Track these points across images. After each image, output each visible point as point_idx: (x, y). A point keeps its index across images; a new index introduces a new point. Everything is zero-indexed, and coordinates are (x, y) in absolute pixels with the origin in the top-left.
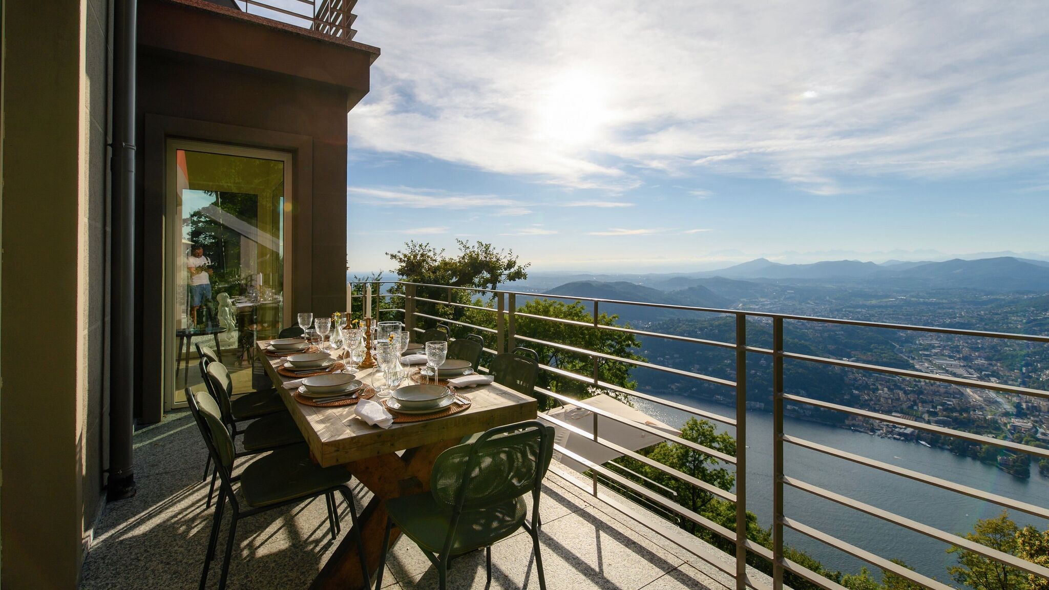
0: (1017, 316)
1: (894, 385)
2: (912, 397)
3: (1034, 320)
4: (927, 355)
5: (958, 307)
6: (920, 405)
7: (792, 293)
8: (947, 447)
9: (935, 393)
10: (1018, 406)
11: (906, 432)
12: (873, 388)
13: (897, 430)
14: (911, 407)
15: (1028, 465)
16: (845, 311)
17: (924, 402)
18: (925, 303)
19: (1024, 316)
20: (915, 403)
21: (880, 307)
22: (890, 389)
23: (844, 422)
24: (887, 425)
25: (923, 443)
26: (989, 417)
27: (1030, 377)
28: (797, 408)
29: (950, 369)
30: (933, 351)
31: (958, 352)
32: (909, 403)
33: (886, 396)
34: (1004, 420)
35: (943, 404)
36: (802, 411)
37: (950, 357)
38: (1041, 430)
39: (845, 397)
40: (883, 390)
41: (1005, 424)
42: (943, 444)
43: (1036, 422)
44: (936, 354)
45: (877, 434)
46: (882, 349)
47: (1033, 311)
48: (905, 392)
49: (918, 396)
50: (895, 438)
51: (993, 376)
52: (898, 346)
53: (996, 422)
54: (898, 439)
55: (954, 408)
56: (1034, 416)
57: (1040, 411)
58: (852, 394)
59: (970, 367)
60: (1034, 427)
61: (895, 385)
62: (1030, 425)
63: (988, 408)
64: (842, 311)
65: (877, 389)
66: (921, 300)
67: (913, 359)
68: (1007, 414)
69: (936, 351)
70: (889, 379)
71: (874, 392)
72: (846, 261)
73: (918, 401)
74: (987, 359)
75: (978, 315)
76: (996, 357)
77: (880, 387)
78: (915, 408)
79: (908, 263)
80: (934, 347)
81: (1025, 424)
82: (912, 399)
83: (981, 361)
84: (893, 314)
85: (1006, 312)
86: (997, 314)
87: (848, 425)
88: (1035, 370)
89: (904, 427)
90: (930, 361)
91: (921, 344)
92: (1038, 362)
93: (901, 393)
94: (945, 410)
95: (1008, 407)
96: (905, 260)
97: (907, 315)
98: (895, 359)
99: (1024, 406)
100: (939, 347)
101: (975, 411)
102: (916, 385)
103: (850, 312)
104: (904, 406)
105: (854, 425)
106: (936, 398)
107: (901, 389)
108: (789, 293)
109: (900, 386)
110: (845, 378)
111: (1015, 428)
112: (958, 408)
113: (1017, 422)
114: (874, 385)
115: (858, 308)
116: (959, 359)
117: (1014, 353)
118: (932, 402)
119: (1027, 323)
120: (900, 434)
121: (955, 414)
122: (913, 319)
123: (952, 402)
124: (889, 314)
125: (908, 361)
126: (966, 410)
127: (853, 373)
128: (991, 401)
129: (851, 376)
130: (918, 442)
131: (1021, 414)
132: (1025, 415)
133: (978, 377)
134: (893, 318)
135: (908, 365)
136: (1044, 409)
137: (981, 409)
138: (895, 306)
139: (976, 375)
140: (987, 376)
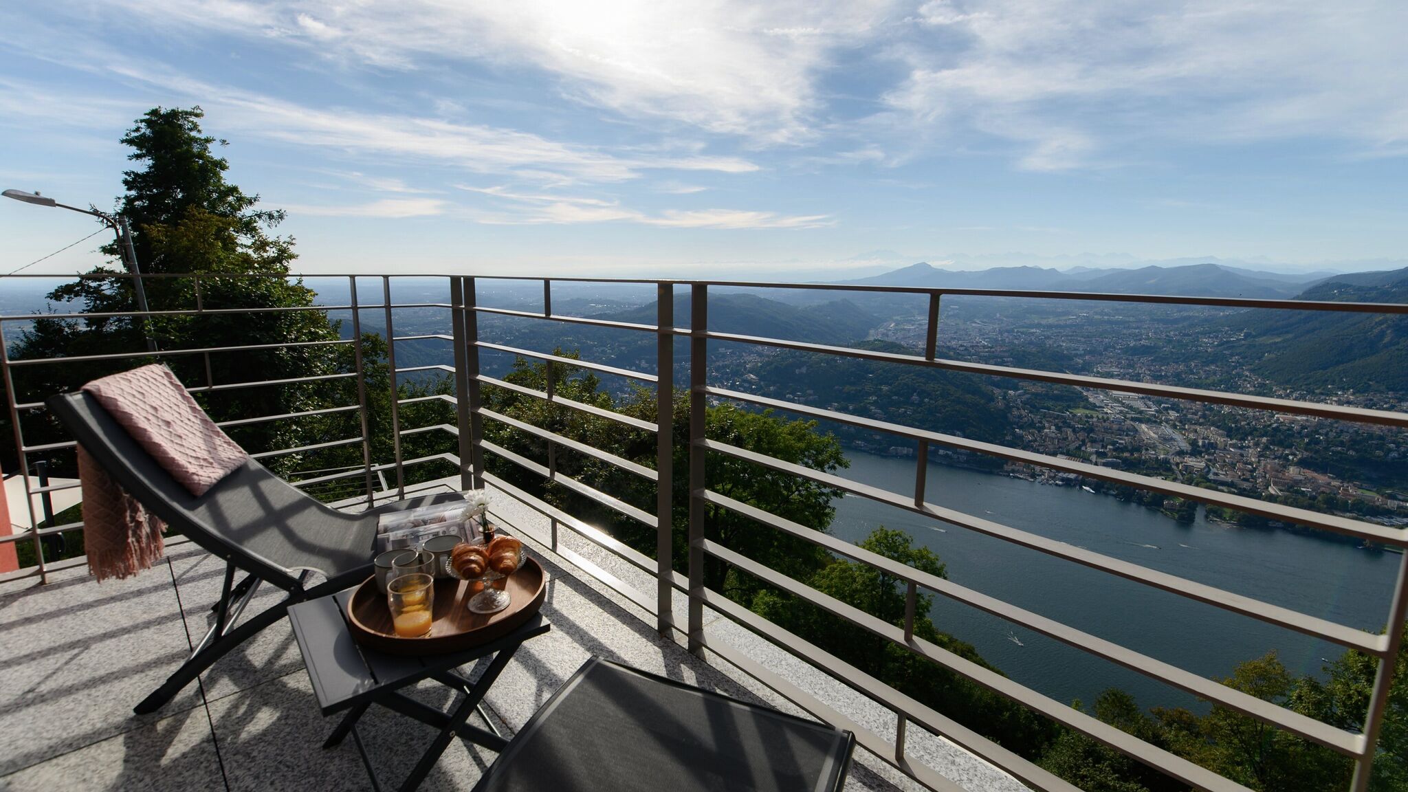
0: (1209, 337)
1: (1063, 422)
2: (1082, 435)
3: (1227, 342)
5: (1146, 326)
6: (1089, 444)
7: (957, 309)
8: (1112, 492)
9: (1107, 430)
10: (1193, 443)
11: (1068, 477)
12: (1039, 427)
13: (1059, 475)
14: (1079, 448)
15: (1195, 509)
17: (1093, 441)
18: (1110, 322)
19: (1217, 337)
20: (1084, 443)
21: (1057, 326)
22: (1058, 428)
23: (1002, 467)
24: (1050, 470)
25: (1087, 488)
26: (1161, 456)
27: (1211, 409)
28: (950, 453)
29: (1127, 402)
32: (1077, 444)
33: (1054, 435)
34: (1177, 459)
35: (1113, 443)
36: (955, 456)
38: (1214, 470)
39: (1007, 438)
40: (1050, 429)
41: (1177, 464)
42: (1108, 489)
43: (1210, 460)
45: (1038, 480)
47: (1228, 331)
48: (1074, 431)
49: (1089, 434)
50: (1057, 485)
51: (1173, 409)
53: (1168, 462)
55: (1126, 447)
56: (1209, 454)
57: (1216, 448)
58: (1014, 434)
60: (1207, 466)
61: (1064, 422)
62: (1203, 464)
63: (1161, 446)
64: (1013, 332)
65: (1044, 427)
66: (1106, 317)
67: (1088, 390)
68: (1181, 453)
70: (1058, 415)
71: (1039, 432)
72: (1025, 267)
73: (1087, 441)
75: (1167, 336)
77: (1047, 425)
78: (1083, 448)
79: (1097, 271)
81: (1197, 463)
82: (1081, 438)
84: (1071, 336)
85: (1198, 333)
86: (1188, 335)
87: (1007, 472)
89: (1067, 471)
93: (1069, 431)
94: (1115, 450)
95: (1185, 446)
96: (1093, 267)
97: (1088, 337)
98: (1066, 391)
99: (1200, 444)
101: (1147, 450)
102: (1087, 422)
103: (1022, 333)
104: (1072, 447)
106: (1108, 437)
107: (1069, 426)
108: (953, 309)
109: (1070, 424)
110: (1009, 415)
111: (1186, 467)
112: (1130, 448)
113: (1190, 461)
114: (1040, 422)
115: (1033, 328)
118: (1102, 441)
119: (1218, 345)
120: (1062, 479)
121: (1126, 454)
122: (1094, 341)
123: (1124, 441)
124: (1067, 336)
125: (1081, 393)
126: (1138, 449)
127: (1018, 409)
128: (1166, 440)
129: (1016, 412)
130: (1081, 488)
131: (1195, 451)
132: (1200, 453)
133: (1156, 411)
134: (1071, 341)
135: (1082, 397)
136: (1220, 445)
137: (1154, 447)
138: (1075, 325)
139: (1154, 408)
140: (1166, 409)
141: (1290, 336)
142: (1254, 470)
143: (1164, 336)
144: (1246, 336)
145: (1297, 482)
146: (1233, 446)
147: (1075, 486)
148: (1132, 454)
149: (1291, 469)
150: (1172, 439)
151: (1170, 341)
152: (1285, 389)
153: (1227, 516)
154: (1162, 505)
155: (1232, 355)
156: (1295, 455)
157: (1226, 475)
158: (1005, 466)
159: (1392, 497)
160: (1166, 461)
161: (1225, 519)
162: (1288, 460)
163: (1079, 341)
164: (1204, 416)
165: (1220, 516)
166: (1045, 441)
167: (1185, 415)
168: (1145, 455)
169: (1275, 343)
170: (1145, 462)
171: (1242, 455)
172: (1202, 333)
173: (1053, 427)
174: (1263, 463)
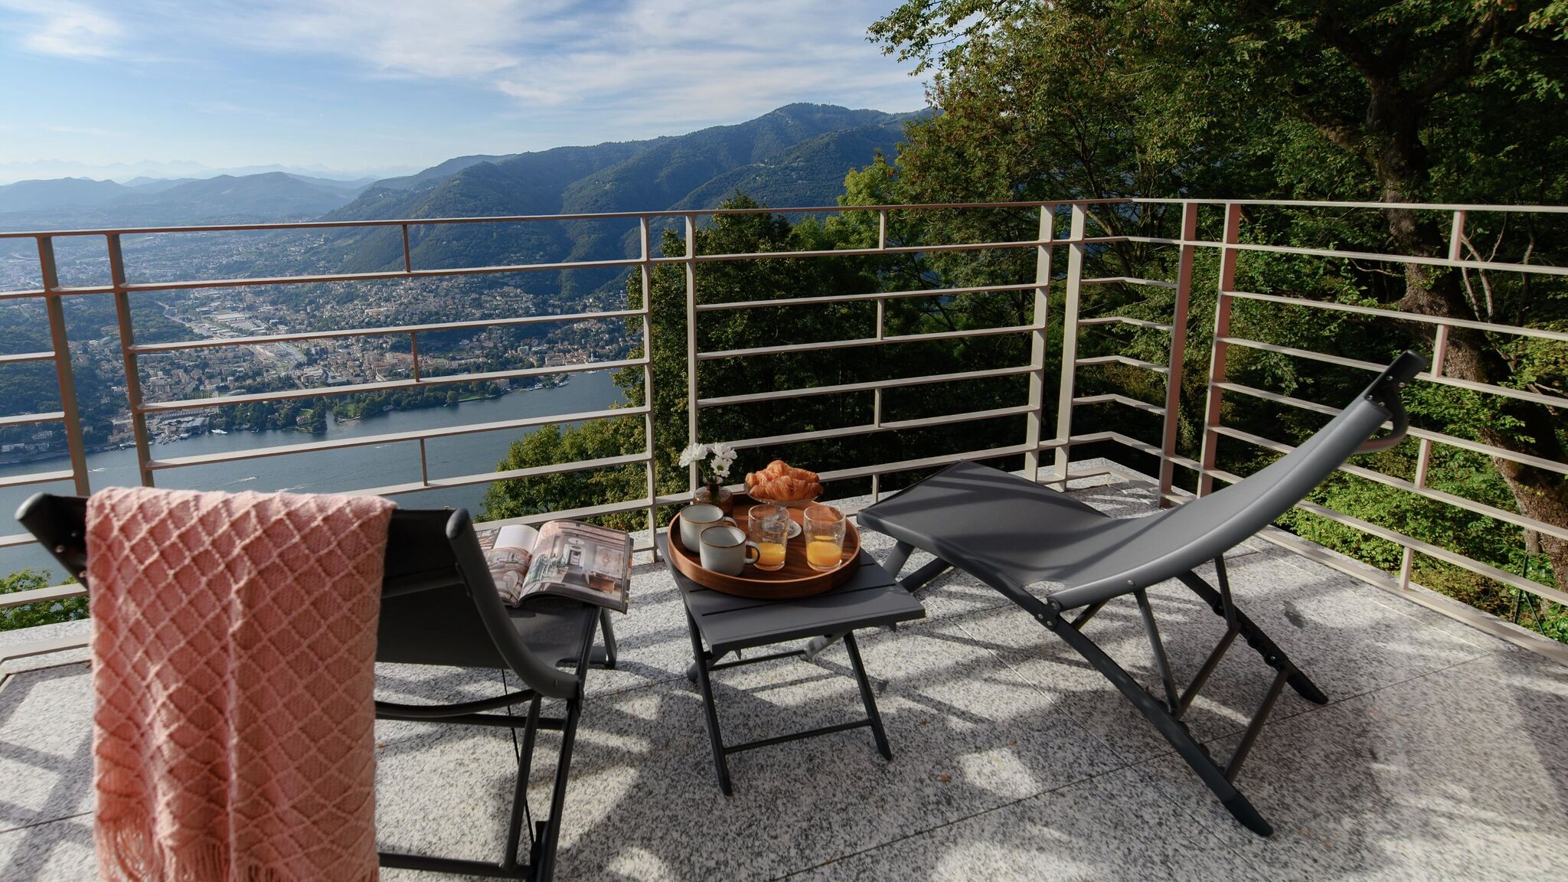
1: (170, 364)
2: (196, 374)
3: (312, 248)
4: (205, 313)
6: (207, 382)
8: (244, 426)
9: (222, 361)
10: (307, 353)
11: (195, 424)
13: (183, 425)
14: (197, 389)
15: (324, 417)
16: (81, 263)
17: (211, 377)
20: (201, 381)
22: (167, 372)
23: (106, 440)
24: (169, 424)
25: (218, 431)
26: (283, 374)
27: (314, 316)
28: (22, 445)
29: (235, 325)
30: (213, 304)
31: (241, 300)
32: (193, 384)
33: (163, 382)
34: (298, 373)
35: (233, 374)
36: (32, 447)
37: (234, 309)
38: (331, 374)
39: (103, 402)
40: (156, 376)
41: (299, 378)
42: (241, 424)
43: (325, 366)
44: (216, 309)
46: (146, 316)
48: (186, 371)
49: (203, 370)
50: (182, 439)
51: (281, 323)
52: (167, 307)
53: (291, 378)
54: (185, 439)
55: (246, 374)
56: (323, 360)
57: (327, 353)
58: (111, 394)
59: (257, 318)
60: (325, 372)
61: (173, 364)
62: (321, 371)
63: (279, 364)
64: (76, 264)
65: (148, 376)
67: (190, 320)
68: (299, 366)
69: (216, 304)
70: (163, 358)
73: (203, 378)
74: (273, 303)
76: (281, 300)
77: (151, 372)
78: (202, 388)
79: (164, 182)
80: (213, 300)
81: (314, 372)
82: (196, 377)
83: (267, 308)
86: (276, 246)
87: (114, 444)
88: (317, 308)
89: (191, 418)
90: (211, 320)
91: (196, 298)
92: (320, 297)
93: (181, 372)
94: (236, 380)
95: (302, 358)
96: (159, 177)
97: (174, 259)
99: (313, 352)
100: (219, 298)
101: (267, 371)
102: (199, 357)
103: (87, 264)
104: (189, 390)
105: (122, 441)
106: (225, 368)
107: (179, 367)
109: (179, 364)
110: (98, 371)
111: (307, 378)
112: (250, 374)
113: (310, 371)
114: (142, 371)
116: (244, 309)
117: (298, 291)
118: (221, 373)
119: (305, 253)
120: (187, 431)
121: (249, 382)
122: (182, 264)
123: (243, 368)
124: (148, 261)
125: (183, 325)
126: (259, 373)
127: (109, 361)
128: (283, 356)
129: (106, 366)
130: (211, 433)
131: (312, 361)
132: (315, 361)
133: (267, 329)
134: (155, 266)
135: (185, 330)
136: (330, 349)
137: (274, 367)
138: (155, 248)
139: (264, 326)
140: (275, 324)
141: (358, 237)
142: (360, 366)
143: (254, 249)
144: (326, 240)
145: (394, 366)
146: (341, 346)
147: (203, 432)
148: (255, 380)
149: (387, 355)
150: (288, 354)
151: (261, 254)
152: (366, 286)
153: (351, 414)
154: (295, 423)
155: (318, 260)
156: (387, 342)
157: (341, 376)
158: (110, 437)
159: (454, 359)
160: (288, 378)
161: (350, 417)
162: (382, 348)
163: (164, 266)
164: (310, 324)
165: (346, 416)
166: (154, 392)
167: (294, 327)
168: (267, 377)
169: (350, 245)
170: (269, 384)
171: (349, 354)
172: (289, 242)
173: (160, 373)
174: (366, 356)
